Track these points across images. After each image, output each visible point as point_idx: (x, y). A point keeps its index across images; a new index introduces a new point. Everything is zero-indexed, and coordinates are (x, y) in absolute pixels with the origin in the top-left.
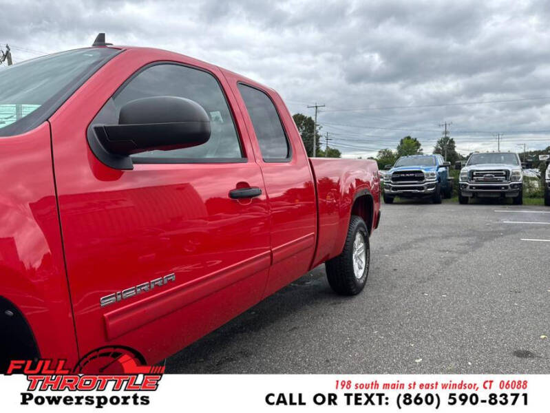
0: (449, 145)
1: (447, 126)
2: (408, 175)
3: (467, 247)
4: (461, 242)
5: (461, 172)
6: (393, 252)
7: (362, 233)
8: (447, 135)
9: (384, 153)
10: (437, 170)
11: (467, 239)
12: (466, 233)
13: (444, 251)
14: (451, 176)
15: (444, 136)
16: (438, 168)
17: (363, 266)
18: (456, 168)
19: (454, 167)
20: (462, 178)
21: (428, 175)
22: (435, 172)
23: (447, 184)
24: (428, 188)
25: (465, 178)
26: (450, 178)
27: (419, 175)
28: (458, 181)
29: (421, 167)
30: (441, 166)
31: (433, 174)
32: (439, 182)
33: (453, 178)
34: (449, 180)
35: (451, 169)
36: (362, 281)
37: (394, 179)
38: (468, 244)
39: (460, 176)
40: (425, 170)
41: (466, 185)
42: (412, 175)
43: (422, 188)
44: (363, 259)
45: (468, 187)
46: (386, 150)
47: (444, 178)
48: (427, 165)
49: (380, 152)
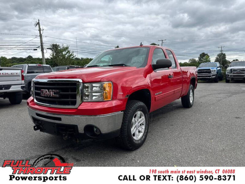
0: (223, 56)
1: (222, 48)
2: (204, 71)
3: (226, 97)
4: (225, 95)
5: (227, 69)
6: (200, 98)
7: (192, 89)
8: (222, 52)
9: (192, 60)
10: (217, 69)
11: (227, 94)
12: (227, 92)
13: (218, 98)
14: (222, 71)
15: (221, 52)
16: (217, 68)
17: (192, 99)
18: (225, 68)
19: (224, 67)
20: (227, 72)
21: (213, 71)
22: (215, 70)
23: (221, 74)
24: (213, 76)
25: (229, 72)
26: (222, 72)
27: (209, 71)
28: (226, 73)
29: (210, 67)
30: (218, 67)
31: (215, 71)
32: (217, 74)
33: (223, 72)
34: (222, 73)
35: (223, 68)
36: (192, 104)
37: (198, 73)
38: (227, 96)
39: (227, 71)
40: (212, 69)
41: (229, 75)
42: (206, 71)
43: (210, 76)
44: (192, 98)
45: (230, 76)
46: (193, 59)
47: (220, 72)
48: (212, 67)
49: (190, 60)
